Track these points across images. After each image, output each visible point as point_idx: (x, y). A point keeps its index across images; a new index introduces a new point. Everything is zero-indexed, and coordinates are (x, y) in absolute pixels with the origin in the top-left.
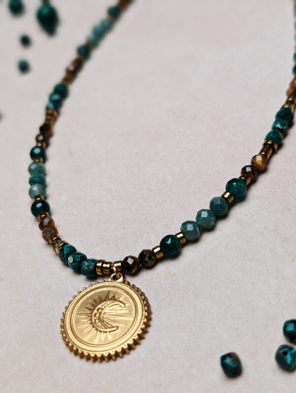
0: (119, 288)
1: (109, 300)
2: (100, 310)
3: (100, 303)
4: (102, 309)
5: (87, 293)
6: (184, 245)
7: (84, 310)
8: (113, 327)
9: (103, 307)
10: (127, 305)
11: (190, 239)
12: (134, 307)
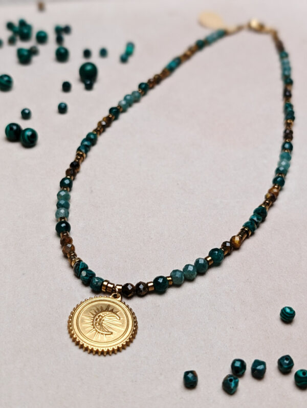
0: (117, 304)
1: (108, 311)
2: (100, 317)
3: (101, 312)
4: (102, 317)
6: (170, 286)
7: (89, 314)
8: (109, 332)
9: (103, 315)
10: (121, 318)
11: (176, 283)
12: (126, 321)
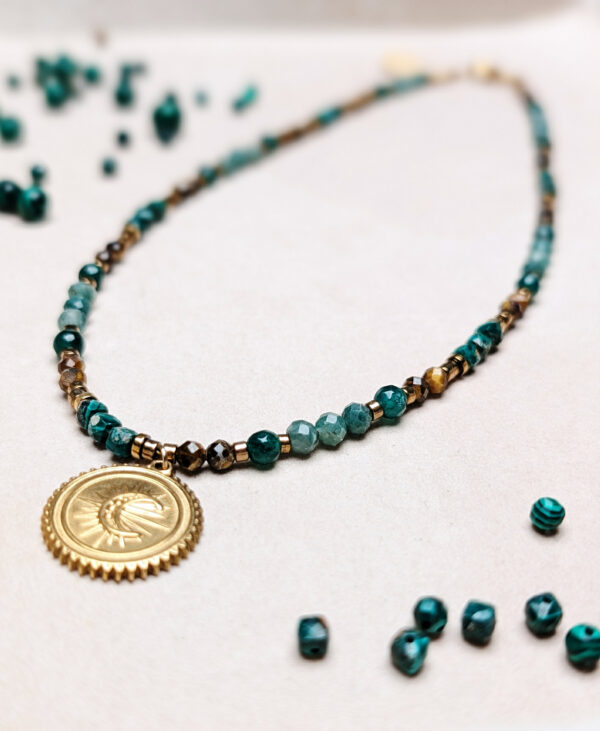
0: (162, 482)
2: (118, 503)
4: (123, 502)
5: (105, 474)
8: (132, 531)
9: (126, 500)
10: (166, 508)
12: (176, 514)
